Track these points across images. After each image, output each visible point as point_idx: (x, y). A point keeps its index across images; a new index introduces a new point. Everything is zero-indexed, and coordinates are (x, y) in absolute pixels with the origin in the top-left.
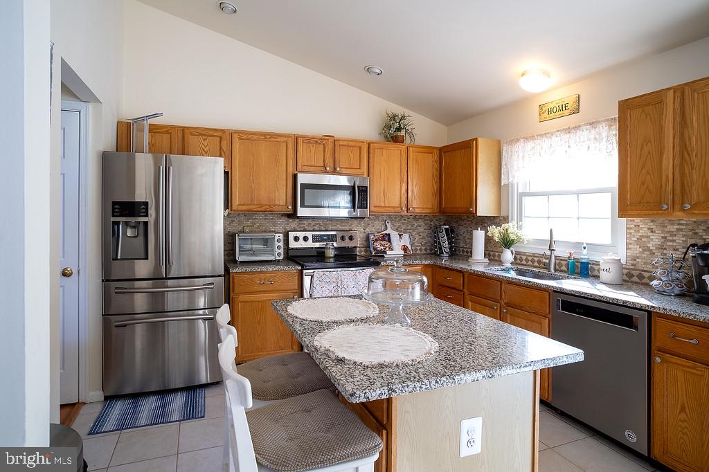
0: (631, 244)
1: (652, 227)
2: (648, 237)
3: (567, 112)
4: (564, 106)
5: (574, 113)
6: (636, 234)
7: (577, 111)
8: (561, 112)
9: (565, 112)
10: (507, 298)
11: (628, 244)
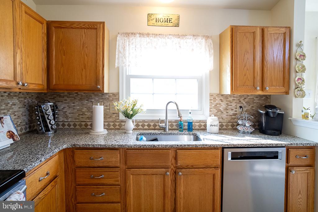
0: (211, 108)
1: (222, 99)
2: (220, 104)
3: (171, 24)
4: (169, 20)
5: (175, 26)
6: (214, 103)
7: (177, 25)
8: (166, 23)
9: (169, 23)
10: (180, 163)
11: (210, 108)
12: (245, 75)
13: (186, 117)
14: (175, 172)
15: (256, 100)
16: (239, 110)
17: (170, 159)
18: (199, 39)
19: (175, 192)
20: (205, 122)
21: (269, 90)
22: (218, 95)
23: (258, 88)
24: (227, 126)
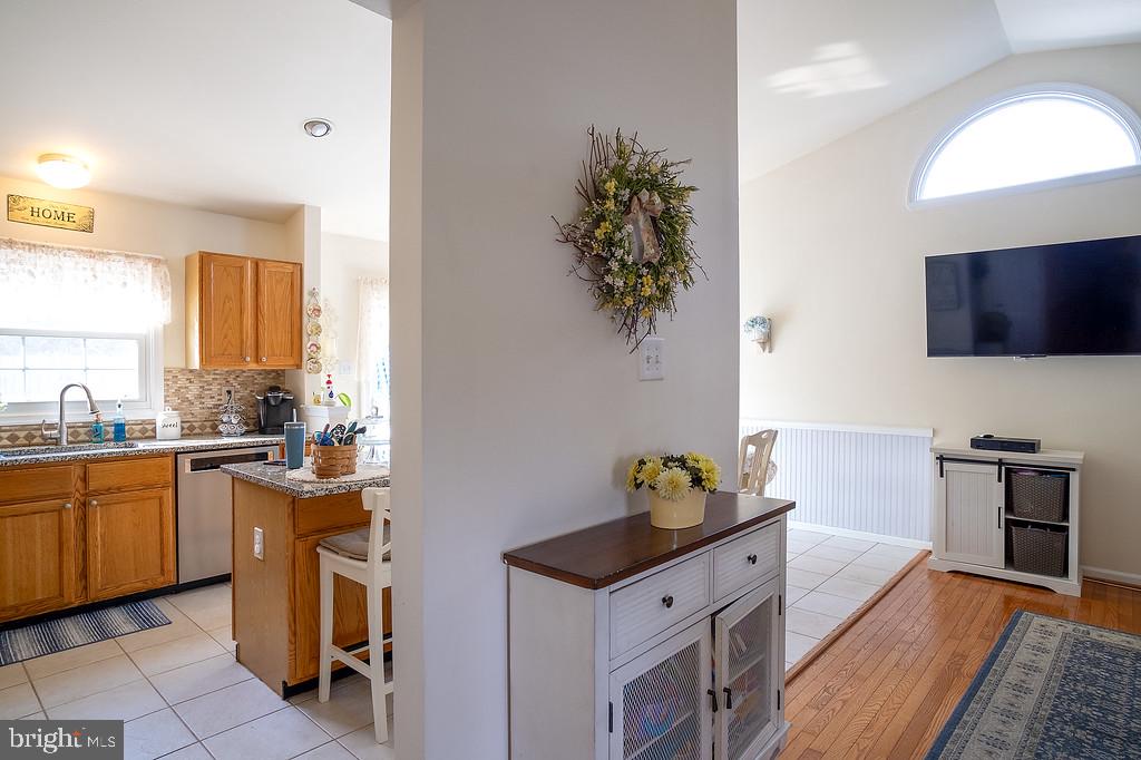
0: (168, 396)
1: (189, 377)
2: (186, 387)
3: (70, 225)
4: (66, 215)
5: (84, 231)
6: (173, 385)
7: (89, 229)
8: (60, 222)
9: (66, 222)
10: (93, 485)
11: (166, 396)
12: (225, 337)
13: (108, 416)
14: (84, 504)
15: (259, 379)
16: (225, 397)
17: (74, 481)
18: (141, 263)
19: (85, 540)
20: (153, 423)
21: (269, 363)
22: (183, 370)
23: (248, 359)
24: (202, 427)
